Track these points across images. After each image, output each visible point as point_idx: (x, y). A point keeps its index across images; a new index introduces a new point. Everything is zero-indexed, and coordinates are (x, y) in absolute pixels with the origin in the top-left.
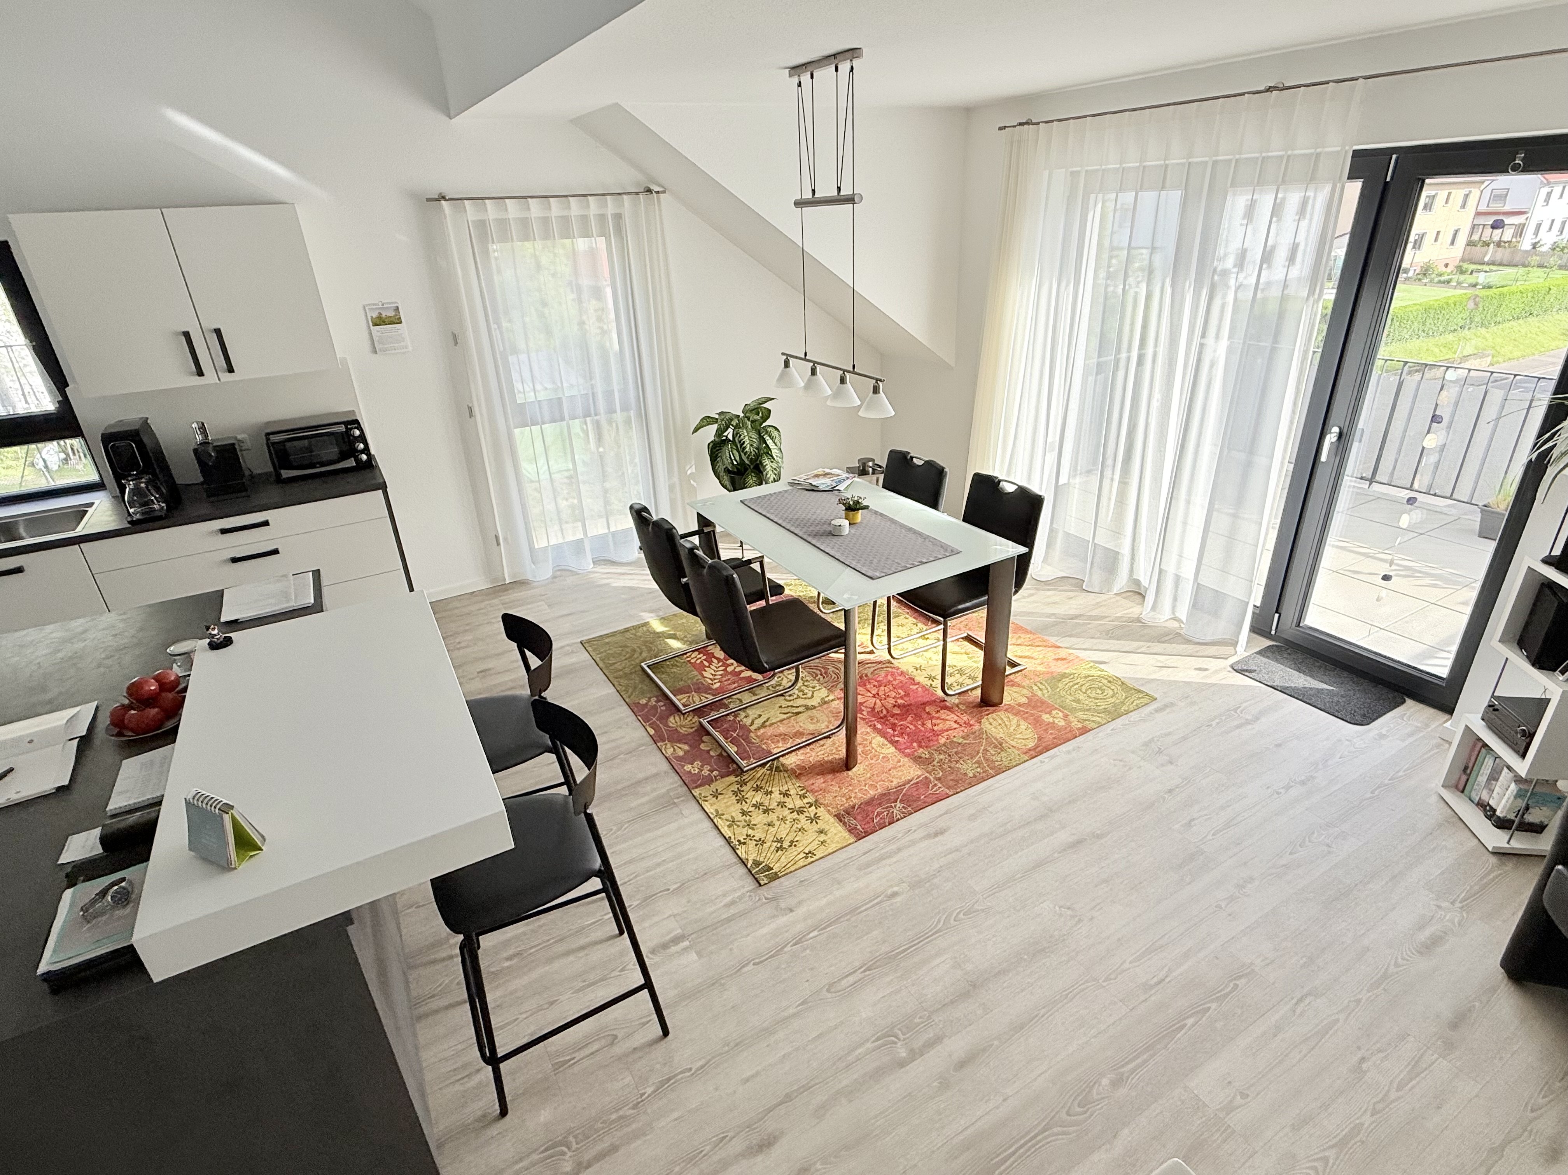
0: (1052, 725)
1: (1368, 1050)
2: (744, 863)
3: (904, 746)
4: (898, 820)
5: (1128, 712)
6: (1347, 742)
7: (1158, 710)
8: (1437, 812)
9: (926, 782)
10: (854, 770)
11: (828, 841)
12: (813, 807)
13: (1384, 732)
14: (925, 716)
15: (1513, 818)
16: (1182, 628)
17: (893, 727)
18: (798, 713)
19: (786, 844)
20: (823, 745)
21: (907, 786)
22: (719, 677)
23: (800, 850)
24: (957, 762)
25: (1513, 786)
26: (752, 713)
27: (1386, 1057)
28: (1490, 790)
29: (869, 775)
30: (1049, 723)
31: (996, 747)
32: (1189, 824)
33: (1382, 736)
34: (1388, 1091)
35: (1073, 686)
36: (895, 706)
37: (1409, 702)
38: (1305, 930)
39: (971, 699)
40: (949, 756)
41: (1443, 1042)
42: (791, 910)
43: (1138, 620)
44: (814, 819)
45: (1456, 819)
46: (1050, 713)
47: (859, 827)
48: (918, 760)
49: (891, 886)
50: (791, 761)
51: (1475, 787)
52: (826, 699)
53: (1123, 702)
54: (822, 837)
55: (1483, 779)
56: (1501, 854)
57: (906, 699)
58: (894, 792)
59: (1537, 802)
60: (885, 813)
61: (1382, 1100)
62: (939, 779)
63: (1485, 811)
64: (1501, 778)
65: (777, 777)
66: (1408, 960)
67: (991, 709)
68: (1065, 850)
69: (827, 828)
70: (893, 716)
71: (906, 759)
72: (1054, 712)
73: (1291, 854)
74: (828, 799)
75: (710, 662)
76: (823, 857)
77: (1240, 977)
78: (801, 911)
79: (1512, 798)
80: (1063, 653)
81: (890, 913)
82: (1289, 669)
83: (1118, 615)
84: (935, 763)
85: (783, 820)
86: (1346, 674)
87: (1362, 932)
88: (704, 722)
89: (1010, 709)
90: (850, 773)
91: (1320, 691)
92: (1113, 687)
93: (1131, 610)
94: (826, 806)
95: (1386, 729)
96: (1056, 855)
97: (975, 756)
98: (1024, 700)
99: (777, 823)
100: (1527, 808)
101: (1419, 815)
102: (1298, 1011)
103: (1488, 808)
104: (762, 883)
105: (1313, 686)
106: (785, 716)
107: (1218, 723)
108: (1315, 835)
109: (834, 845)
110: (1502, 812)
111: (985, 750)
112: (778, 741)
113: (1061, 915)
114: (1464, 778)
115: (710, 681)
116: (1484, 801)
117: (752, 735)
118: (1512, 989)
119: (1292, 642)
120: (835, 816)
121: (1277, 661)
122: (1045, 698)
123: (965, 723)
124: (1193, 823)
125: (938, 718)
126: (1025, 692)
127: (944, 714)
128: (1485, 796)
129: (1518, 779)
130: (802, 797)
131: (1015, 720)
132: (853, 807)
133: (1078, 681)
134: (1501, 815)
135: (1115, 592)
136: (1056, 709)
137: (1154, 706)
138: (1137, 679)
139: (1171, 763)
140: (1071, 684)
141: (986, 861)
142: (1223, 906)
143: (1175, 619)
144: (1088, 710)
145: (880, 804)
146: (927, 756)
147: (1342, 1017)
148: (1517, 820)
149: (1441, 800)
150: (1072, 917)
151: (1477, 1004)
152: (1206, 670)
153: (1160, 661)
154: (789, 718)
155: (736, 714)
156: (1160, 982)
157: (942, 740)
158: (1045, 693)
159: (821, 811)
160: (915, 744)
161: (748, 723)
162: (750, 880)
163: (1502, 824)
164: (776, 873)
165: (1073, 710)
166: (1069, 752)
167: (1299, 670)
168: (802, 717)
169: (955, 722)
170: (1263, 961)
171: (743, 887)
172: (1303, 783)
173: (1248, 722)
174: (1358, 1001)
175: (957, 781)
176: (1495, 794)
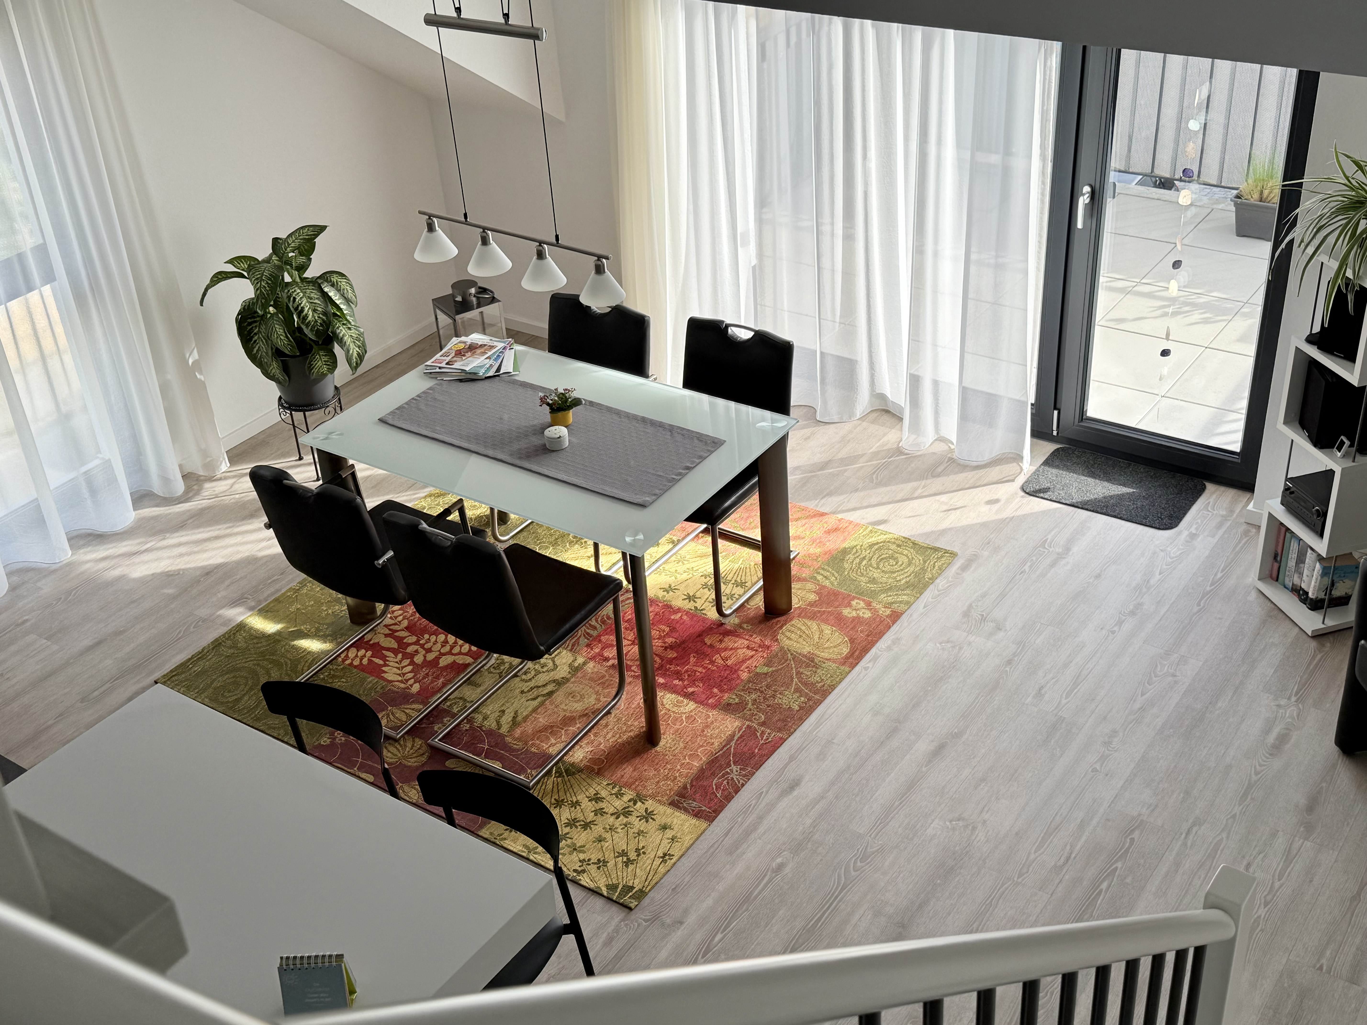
0: (858, 620)
1: (1250, 856)
2: (595, 892)
3: (704, 696)
4: (743, 785)
5: (933, 579)
6: (1162, 554)
7: (964, 568)
8: (1258, 609)
9: (750, 733)
10: (662, 743)
11: (679, 835)
12: (639, 804)
13: (1193, 530)
14: (709, 650)
15: (1323, 597)
16: (952, 451)
17: (678, 675)
18: (550, 694)
19: (633, 855)
20: (606, 726)
21: (733, 744)
22: (411, 675)
23: (652, 856)
24: (774, 696)
25: (1318, 565)
26: (491, 709)
27: (1265, 856)
28: (1300, 574)
29: (682, 745)
30: (854, 619)
31: (808, 666)
32: (1039, 694)
33: (1193, 536)
34: (1273, 883)
35: (860, 563)
36: (666, 648)
37: (1210, 487)
38: (1175, 766)
39: (752, 613)
40: (762, 692)
41: (1304, 827)
42: (681, 923)
43: (899, 451)
44: (648, 816)
45: (1276, 612)
46: (849, 605)
47: (704, 808)
48: (728, 708)
49: (773, 859)
50: (579, 755)
51: (1287, 573)
52: (576, 664)
53: (922, 569)
54: (669, 833)
55: (1292, 563)
56: (1319, 636)
57: (674, 634)
58: (722, 755)
59: (1340, 576)
60: (725, 782)
61: (1269, 893)
62: (763, 724)
63: (1299, 596)
64: (1307, 560)
65: (573, 781)
66: (1264, 765)
67: (782, 619)
68: (930, 761)
69: (669, 821)
70: (670, 661)
71: (715, 712)
72: (854, 603)
73: (1142, 695)
74: (650, 788)
75: (384, 658)
76: (683, 855)
77: (1133, 831)
78: (691, 919)
79: (1319, 578)
80: (831, 521)
81: (786, 887)
82: (1083, 478)
83: (873, 449)
84: (750, 706)
85: (612, 829)
86: (1142, 468)
87: (1223, 752)
88: (436, 741)
89: (804, 613)
90: (658, 749)
91: (1121, 497)
92: (905, 552)
93: (885, 439)
94: (653, 797)
95: (1194, 526)
96: (924, 769)
97: (791, 684)
98: (813, 597)
99: (608, 836)
100: (1333, 584)
101: (1245, 617)
102: (1189, 844)
103: (1301, 592)
104: (632, 905)
105: (1112, 493)
106: (535, 703)
107: (1030, 567)
108: (1159, 667)
109: (688, 838)
110: (1313, 594)
111: (798, 673)
112: (548, 738)
113: (954, 829)
114: (1276, 565)
115: (402, 685)
116: (1296, 585)
117: (508, 739)
118: (1347, 762)
119: (1075, 440)
120: (670, 804)
121: (1068, 469)
122: (836, 587)
123: (760, 646)
124: (1043, 692)
125: (726, 649)
126: (810, 586)
127: (729, 642)
128: (1296, 580)
129: (1320, 558)
130: (619, 795)
131: (814, 625)
132: (685, 787)
133: (864, 554)
134: (1313, 597)
135: (858, 417)
136: (854, 598)
137: (958, 563)
138: (927, 535)
139: (1000, 629)
140: (857, 560)
141: (858, 799)
142: (1098, 768)
143: (942, 439)
144: (890, 589)
145: (713, 774)
146: (737, 700)
147: (1224, 835)
148: (1327, 597)
149: (1261, 596)
150: (966, 827)
151: (1324, 785)
152: (997, 501)
153: (943, 503)
154: (542, 704)
155: (469, 719)
156: (1068, 859)
157: (744, 676)
158: (831, 581)
159: (650, 805)
160: (715, 690)
161: (494, 726)
162: (615, 909)
163: (1315, 605)
164: (641, 891)
165: (874, 594)
166: (889, 648)
167: (1093, 475)
168: (559, 696)
169: (748, 648)
170: (1148, 808)
171: (612, 918)
172: (1133, 613)
173: (1060, 557)
174: (1234, 817)
175: (784, 721)
176: (1305, 578)
